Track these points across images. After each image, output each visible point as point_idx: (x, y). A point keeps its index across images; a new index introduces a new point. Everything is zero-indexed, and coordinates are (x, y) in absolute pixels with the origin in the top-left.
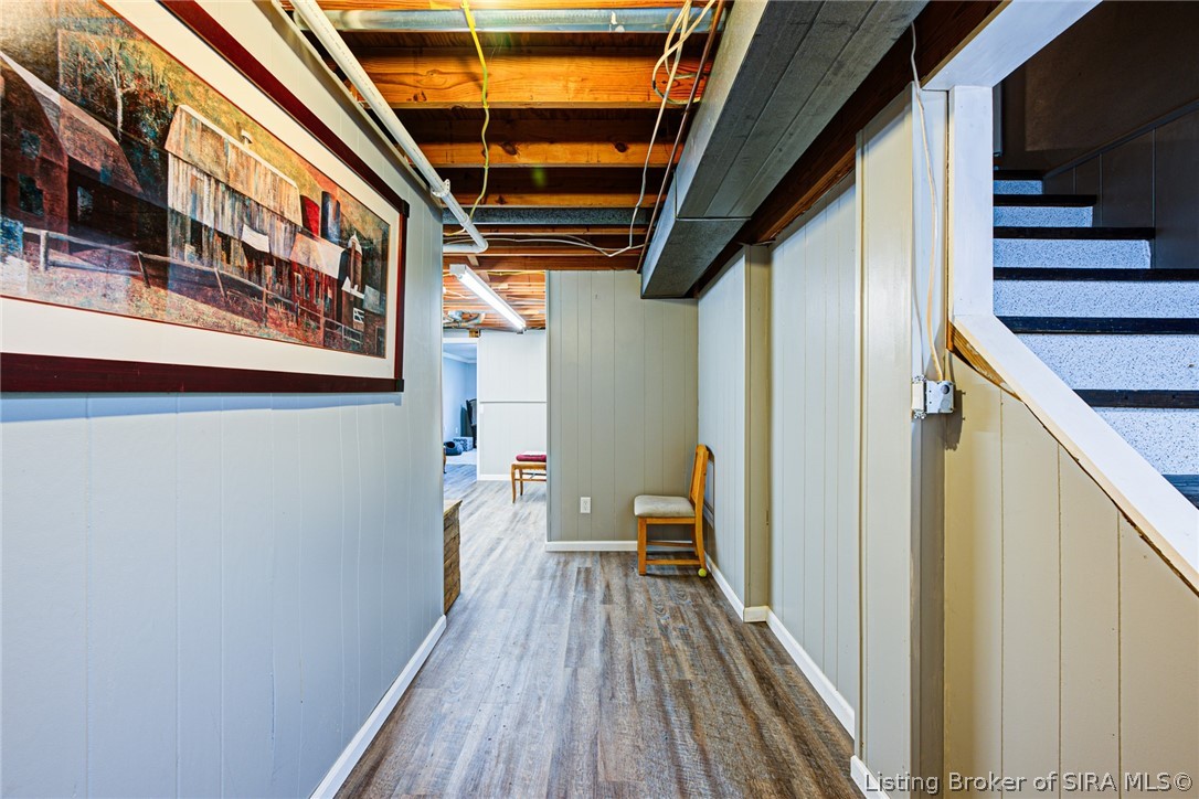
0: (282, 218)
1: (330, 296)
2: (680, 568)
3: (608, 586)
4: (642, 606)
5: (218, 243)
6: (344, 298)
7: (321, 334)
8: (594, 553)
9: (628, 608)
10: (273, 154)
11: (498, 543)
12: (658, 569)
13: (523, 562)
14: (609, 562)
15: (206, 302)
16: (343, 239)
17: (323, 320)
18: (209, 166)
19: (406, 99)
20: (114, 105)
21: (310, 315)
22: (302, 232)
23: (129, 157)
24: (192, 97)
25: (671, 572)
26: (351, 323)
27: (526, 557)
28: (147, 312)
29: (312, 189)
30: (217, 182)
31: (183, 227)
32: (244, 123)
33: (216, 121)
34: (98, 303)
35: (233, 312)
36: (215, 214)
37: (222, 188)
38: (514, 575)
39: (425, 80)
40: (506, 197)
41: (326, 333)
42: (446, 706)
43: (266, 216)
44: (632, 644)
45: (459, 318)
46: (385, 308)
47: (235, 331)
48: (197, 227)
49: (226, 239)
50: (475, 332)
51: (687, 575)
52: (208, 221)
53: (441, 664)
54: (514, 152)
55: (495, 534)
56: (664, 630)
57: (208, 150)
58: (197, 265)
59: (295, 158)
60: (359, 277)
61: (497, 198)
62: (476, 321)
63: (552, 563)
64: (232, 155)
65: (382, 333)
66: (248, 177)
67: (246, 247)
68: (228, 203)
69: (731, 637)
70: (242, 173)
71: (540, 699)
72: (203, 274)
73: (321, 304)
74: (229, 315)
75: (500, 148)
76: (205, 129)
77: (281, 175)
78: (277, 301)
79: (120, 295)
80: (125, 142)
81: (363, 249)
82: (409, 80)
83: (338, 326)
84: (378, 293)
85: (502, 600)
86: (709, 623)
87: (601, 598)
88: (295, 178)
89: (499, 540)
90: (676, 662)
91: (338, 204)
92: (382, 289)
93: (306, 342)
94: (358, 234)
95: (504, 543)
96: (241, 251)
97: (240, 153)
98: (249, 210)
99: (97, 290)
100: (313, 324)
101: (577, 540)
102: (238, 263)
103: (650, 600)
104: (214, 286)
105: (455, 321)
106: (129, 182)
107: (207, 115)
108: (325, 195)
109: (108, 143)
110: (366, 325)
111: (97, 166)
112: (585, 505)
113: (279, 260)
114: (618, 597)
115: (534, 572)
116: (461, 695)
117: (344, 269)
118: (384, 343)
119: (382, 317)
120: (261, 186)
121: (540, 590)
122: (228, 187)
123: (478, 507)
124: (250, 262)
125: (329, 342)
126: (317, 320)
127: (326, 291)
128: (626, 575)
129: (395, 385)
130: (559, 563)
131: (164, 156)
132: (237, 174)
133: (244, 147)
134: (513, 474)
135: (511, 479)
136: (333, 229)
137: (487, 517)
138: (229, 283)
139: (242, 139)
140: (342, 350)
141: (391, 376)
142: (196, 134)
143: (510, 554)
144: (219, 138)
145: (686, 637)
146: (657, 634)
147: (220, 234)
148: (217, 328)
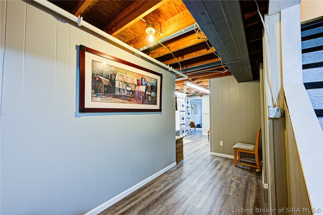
0: (133, 84)
1: (143, 95)
2: (251, 168)
3: (222, 167)
4: (229, 174)
5: (122, 90)
6: (146, 95)
7: (141, 102)
8: (224, 158)
9: (224, 173)
10: (132, 75)
11: (199, 150)
12: (242, 166)
13: (202, 156)
14: (227, 161)
15: (121, 99)
16: (146, 85)
17: (142, 99)
18: (121, 80)
19: (157, 56)
20: (109, 76)
21: (139, 99)
22: (137, 85)
23: (111, 82)
24: (119, 71)
25: (246, 168)
26: (148, 99)
27: (204, 155)
28: (113, 102)
29: (139, 78)
30: (122, 82)
31: (118, 89)
32: (127, 71)
33: (122, 73)
34: (107, 101)
35: (125, 100)
36: (122, 86)
37: (123, 82)
38: (198, 158)
39: (160, 51)
40: (188, 66)
41: (142, 102)
42: (168, 179)
43: (130, 84)
44: (219, 182)
45: (195, 93)
46: (157, 96)
47: (125, 103)
48: (119, 89)
49: (124, 90)
50: (201, 96)
51: (252, 170)
52: (121, 88)
53: (172, 171)
54: (184, 57)
55: (199, 148)
56: (232, 182)
57: (121, 78)
58: (120, 94)
59: (136, 74)
60: (150, 91)
61: (186, 66)
62: (199, 93)
63: (210, 158)
64: (125, 77)
65: (156, 100)
66: (127, 79)
67: (127, 90)
68: (124, 84)
69: (254, 191)
70: (126, 79)
71: (187, 185)
72: (120, 95)
73: (141, 97)
74: (124, 101)
75: (181, 57)
76: (121, 75)
77: (133, 77)
78: (132, 97)
79: (109, 100)
80: (110, 81)
81: (151, 85)
82: (158, 52)
83: (145, 100)
84: (155, 93)
85: (192, 163)
86: (249, 184)
87: (218, 169)
88: (136, 77)
89: (200, 149)
90: (229, 190)
91: (145, 79)
92: (156, 92)
93: (138, 103)
94: (150, 83)
95: (200, 150)
96: (126, 91)
97: (126, 76)
98: (127, 85)
99: (107, 100)
100: (139, 100)
101: (219, 153)
102: (126, 93)
103: (233, 173)
104: (122, 97)
105: (194, 94)
106: (111, 85)
107: (121, 73)
108: (142, 78)
109: (108, 81)
110: (152, 99)
111: (107, 85)
112: (221, 144)
113: (133, 91)
114: (223, 170)
115: (203, 159)
116: (172, 178)
117: (146, 90)
118: (156, 102)
119: (156, 97)
120: (130, 80)
121: (202, 163)
122: (124, 82)
123: (199, 141)
124: (128, 92)
125: (143, 103)
126: (140, 99)
127: (142, 94)
128: (230, 165)
129: (160, 110)
130: (212, 158)
131: (115, 80)
132: (126, 80)
133: (127, 75)
134: (208, 134)
135: (208, 135)
136: (144, 83)
137: (200, 144)
138: (124, 96)
139: (126, 74)
140: (146, 104)
141: (159, 108)
142: (119, 76)
143: (200, 153)
144: (123, 75)
145: (237, 185)
146: (229, 182)
147: (123, 89)
148: (122, 103)
